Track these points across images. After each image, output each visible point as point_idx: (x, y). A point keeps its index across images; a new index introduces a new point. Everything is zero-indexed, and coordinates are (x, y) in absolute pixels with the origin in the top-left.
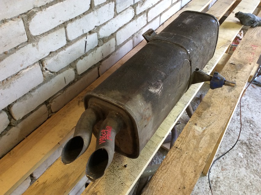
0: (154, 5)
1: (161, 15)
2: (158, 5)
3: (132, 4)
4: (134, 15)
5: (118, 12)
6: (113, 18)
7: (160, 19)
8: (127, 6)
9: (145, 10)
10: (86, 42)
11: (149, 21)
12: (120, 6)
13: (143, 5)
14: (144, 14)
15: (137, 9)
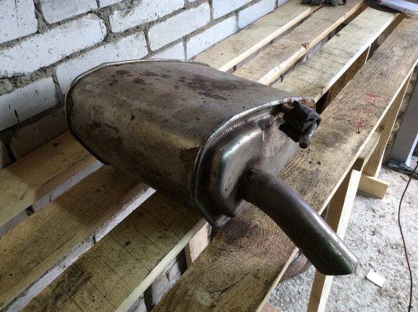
0: (161, 16)
1: (185, 39)
2: (174, 17)
3: (94, 7)
4: (105, 33)
5: (50, 23)
6: (37, 32)
7: (185, 48)
8: (76, 10)
9: (136, 24)
11: (153, 49)
12: (54, 9)
13: (129, 15)
14: (136, 33)
15: (111, 20)
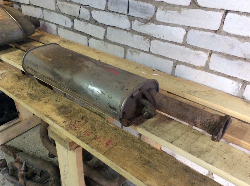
0: (162, 38)
2: (171, 44)
3: (126, 13)
4: (129, 27)
5: (109, 10)
6: (105, 11)
8: (119, 10)
9: (146, 33)
10: (80, 10)
11: (151, 51)
12: (111, 5)
13: (142, 26)
14: (145, 37)
15: (133, 23)
